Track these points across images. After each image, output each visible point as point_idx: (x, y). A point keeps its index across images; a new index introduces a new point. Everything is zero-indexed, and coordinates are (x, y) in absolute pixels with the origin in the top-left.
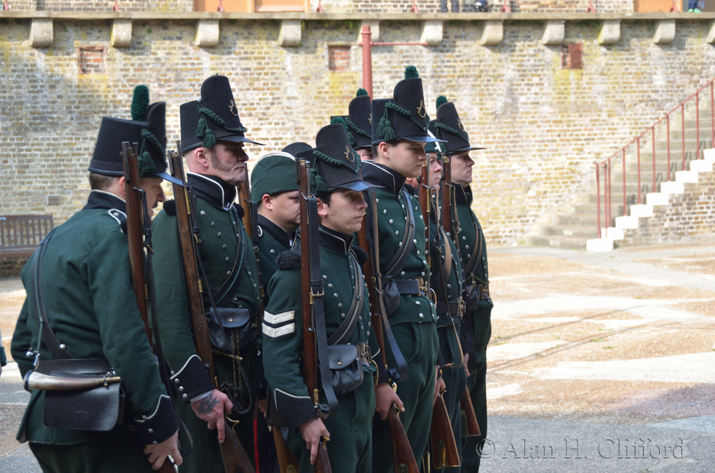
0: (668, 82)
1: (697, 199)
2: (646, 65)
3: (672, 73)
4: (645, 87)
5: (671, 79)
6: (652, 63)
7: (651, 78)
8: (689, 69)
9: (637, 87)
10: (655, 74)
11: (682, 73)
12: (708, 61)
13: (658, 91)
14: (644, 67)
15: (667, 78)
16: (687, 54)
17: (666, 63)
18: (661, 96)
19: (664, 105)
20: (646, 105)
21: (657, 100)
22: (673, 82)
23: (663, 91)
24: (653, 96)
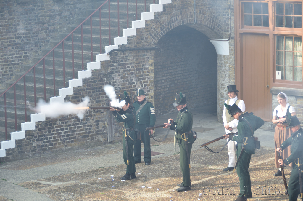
0: (27, 30)
1: (55, 124)
2: (12, 19)
3: (30, 23)
4: (12, 35)
5: (29, 28)
6: (16, 17)
7: (15, 28)
8: (41, 20)
9: (6, 35)
10: (18, 25)
11: (36, 23)
12: (54, 14)
13: (20, 37)
14: (11, 20)
15: (26, 27)
16: (40, 10)
17: (25, 17)
18: (23, 40)
19: (25, 47)
20: (13, 48)
21: (20, 44)
22: (31, 30)
23: (24, 37)
24: (18, 41)
